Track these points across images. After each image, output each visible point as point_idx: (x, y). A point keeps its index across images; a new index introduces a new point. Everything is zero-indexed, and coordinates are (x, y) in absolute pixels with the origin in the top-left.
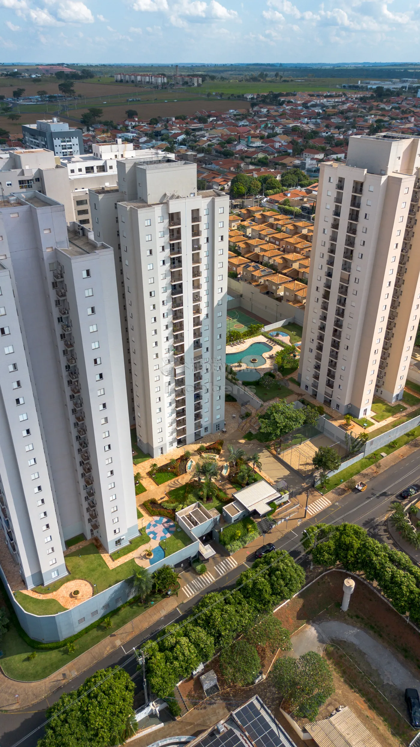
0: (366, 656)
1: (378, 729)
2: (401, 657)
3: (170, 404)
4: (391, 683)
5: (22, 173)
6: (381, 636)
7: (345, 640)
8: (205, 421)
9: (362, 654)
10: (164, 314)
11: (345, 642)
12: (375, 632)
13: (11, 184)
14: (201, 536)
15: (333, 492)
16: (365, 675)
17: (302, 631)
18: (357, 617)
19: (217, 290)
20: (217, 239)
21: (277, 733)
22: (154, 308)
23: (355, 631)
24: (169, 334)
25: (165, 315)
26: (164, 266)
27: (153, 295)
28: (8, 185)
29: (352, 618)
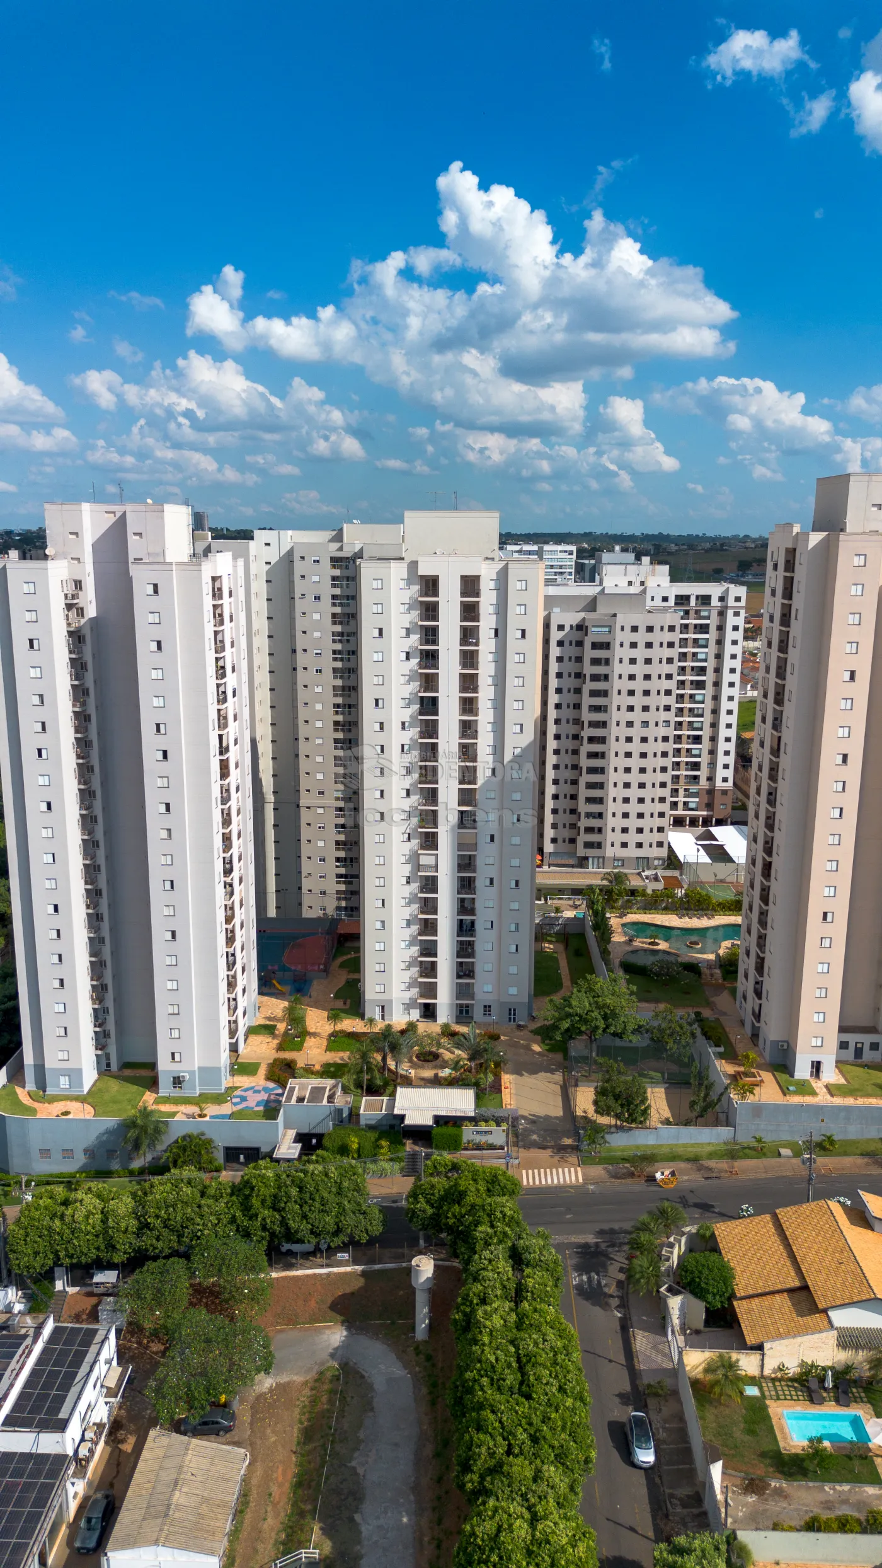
0: (371, 1414)
1: (265, 1519)
2: (429, 1450)
3: (409, 923)
4: (360, 1471)
5: (341, 549)
6: (433, 1403)
7: (366, 1375)
8: (485, 988)
9: (368, 1406)
10: (403, 746)
11: (363, 1377)
12: (430, 1393)
13: (318, 561)
14: (306, 1131)
15: (605, 1169)
16: (333, 1435)
17: (317, 1329)
18: (429, 1358)
19: (511, 729)
20: (513, 634)
21: (77, 1380)
22: (382, 728)
23: (398, 1371)
24: (411, 785)
25: (406, 747)
26: (407, 662)
27: (380, 705)
28: (314, 561)
29: (417, 1354)
